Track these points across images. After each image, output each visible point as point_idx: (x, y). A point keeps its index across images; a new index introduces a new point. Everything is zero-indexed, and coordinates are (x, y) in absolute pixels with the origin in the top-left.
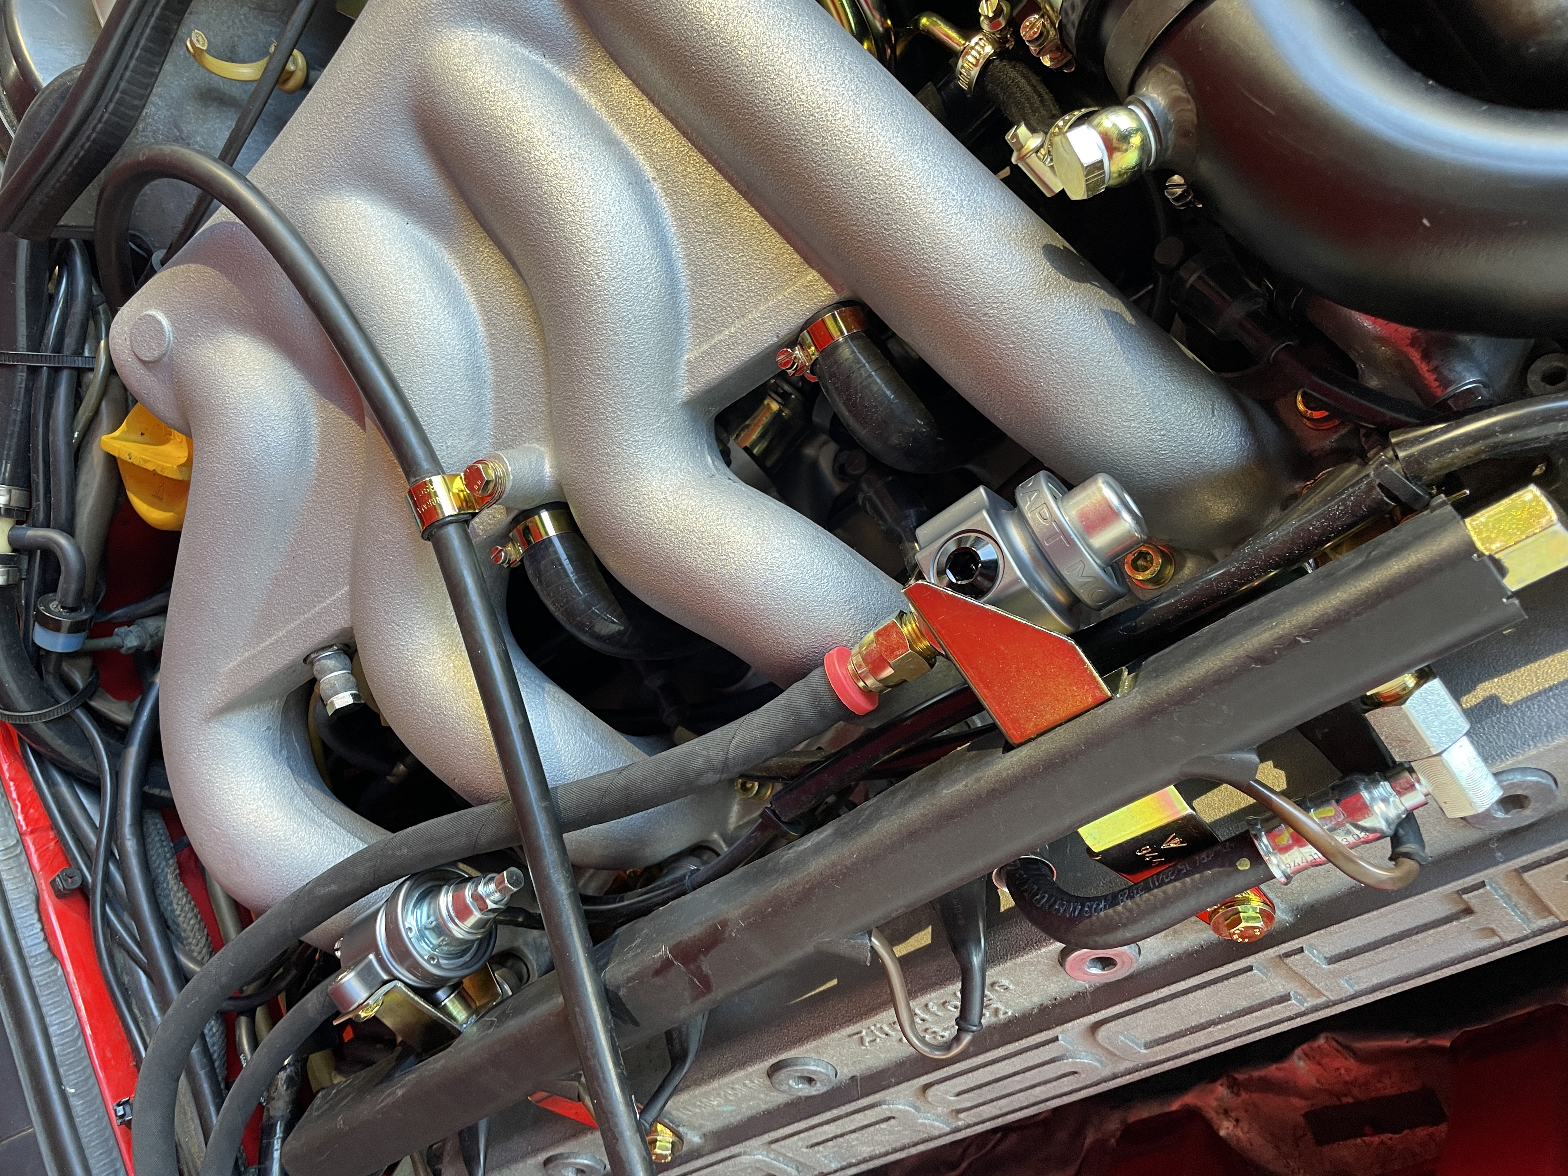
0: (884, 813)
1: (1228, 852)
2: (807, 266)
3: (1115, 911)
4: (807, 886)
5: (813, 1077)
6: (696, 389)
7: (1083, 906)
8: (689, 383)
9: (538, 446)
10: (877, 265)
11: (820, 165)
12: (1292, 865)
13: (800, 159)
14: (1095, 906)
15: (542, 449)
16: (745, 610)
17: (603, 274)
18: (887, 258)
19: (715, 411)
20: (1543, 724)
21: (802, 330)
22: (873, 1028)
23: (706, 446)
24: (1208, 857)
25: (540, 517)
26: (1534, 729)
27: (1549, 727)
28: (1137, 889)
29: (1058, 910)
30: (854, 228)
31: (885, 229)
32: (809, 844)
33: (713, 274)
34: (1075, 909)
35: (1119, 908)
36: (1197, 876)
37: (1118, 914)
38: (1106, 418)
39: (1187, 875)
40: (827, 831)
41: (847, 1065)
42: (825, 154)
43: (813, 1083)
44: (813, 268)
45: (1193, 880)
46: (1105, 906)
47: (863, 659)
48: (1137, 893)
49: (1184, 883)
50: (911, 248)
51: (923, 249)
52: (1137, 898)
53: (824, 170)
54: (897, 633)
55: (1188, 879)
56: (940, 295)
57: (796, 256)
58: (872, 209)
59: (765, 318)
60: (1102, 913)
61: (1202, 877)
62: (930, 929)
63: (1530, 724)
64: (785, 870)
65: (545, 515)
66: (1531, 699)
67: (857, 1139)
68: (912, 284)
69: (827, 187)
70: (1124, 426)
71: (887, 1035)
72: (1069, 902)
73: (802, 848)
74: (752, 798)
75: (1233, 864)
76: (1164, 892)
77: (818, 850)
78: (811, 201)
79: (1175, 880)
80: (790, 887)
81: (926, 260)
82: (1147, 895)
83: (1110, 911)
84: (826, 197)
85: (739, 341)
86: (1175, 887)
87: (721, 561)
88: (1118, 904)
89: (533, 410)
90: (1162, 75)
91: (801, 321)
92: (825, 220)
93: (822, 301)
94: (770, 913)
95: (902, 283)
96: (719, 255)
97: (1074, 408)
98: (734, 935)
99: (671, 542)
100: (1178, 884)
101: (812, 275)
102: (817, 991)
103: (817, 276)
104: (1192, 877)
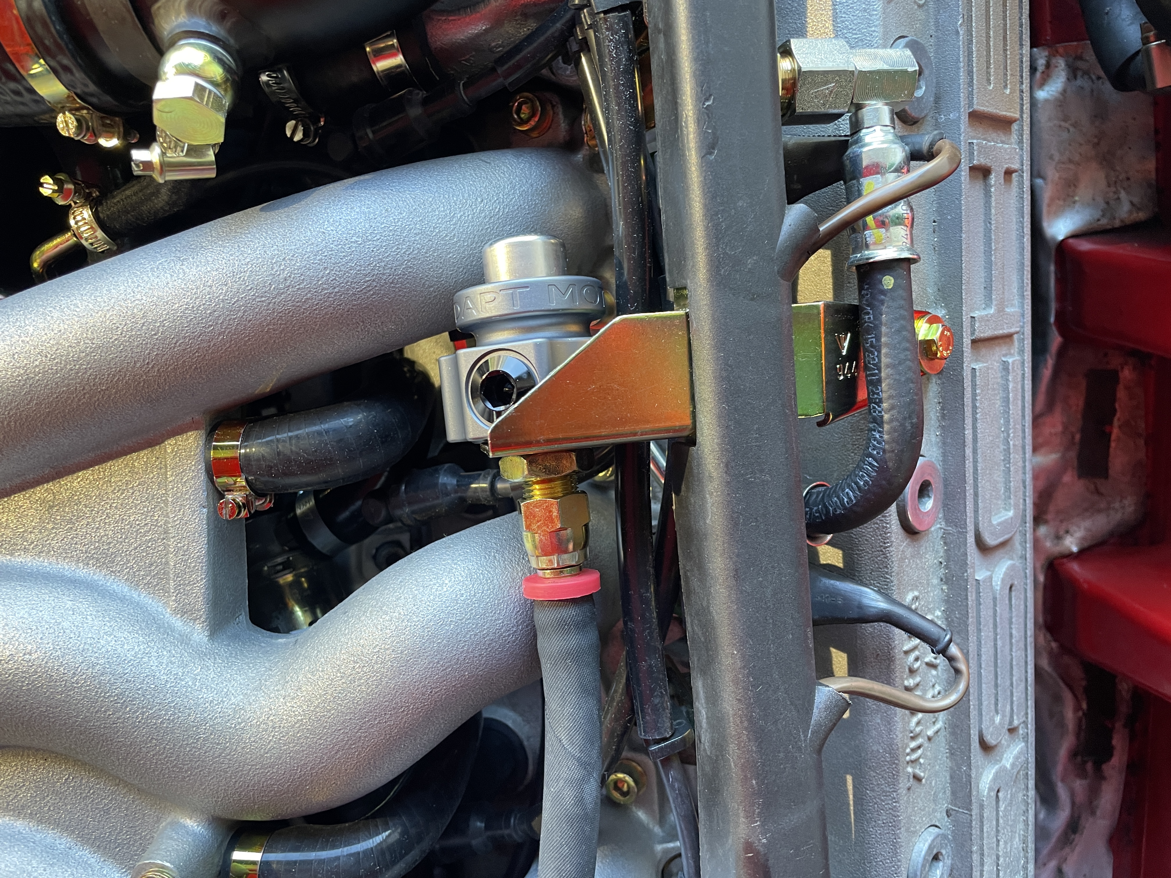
0: (705, 604)
1: (871, 293)
2: (157, 447)
3: (888, 423)
4: (746, 724)
5: (935, 852)
6: (204, 616)
7: (870, 455)
8: (195, 620)
9: (164, 824)
10: (184, 362)
11: (62, 369)
12: (905, 240)
13: (46, 386)
14: (875, 443)
15: (169, 820)
16: (438, 663)
17: (29, 647)
18: (183, 347)
19: (244, 617)
20: (860, 15)
21: (212, 482)
22: (908, 758)
23: (268, 639)
24: (868, 313)
25: (235, 861)
26: (862, 24)
27: (865, 10)
28: (874, 393)
29: (866, 482)
30: (138, 365)
31: (155, 335)
32: (704, 712)
33: (110, 543)
34: (870, 464)
35: (886, 417)
36: (884, 329)
37: (891, 421)
38: (439, 232)
39: (878, 339)
40: (698, 685)
41: (935, 811)
42: (54, 359)
43: (941, 857)
44: (163, 442)
45: (886, 335)
46: (879, 432)
47: (546, 555)
48: (878, 394)
49: (887, 345)
50: (187, 318)
51: (193, 307)
52: (884, 395)
53: (68, 367)
54: (535, 506)
55: (883, 340)
56: (245, 312)
57: (142, 453)
58: (129, 338)
59: (180, 510)
60: (886, 437)
61: (886, 325)
62: (833, 650)
63: (856, 25)
64: (720, 746)
65: (238, 855)
66: (836, 18)
67: (1006, 843)
68: (219, 334)
69: (85, 373)
70: (455, 224)
71: (919, 747)
72: (861, 469)
73: (704, 725)
74: (638, 791)
75: (884, 292)
76: (888, 366)
77: (713, 699)
78: (90, 398)
79: (879, 352)
80: (739, 745)
81: (205, 309)
82: (883, 385)
83: (886, 427)
84: (95, 379)
85: (185, 547)
86: (886, 355)
87: (376, 663)
88: (882, 417)
89: (127, 809)
90: (162, 11)
91: (203, 476)
92: (116, 393)
93: (197, 447)
94: (757, 783)
95: (214, 344)
96: (97, 528)
97: (415, 252)
98: (764, 841)
99: (329, 711)
100: (884, 351)
101: (170, 445)
102: (851, 803)
103: (172, 441)
104: (883, 333)
